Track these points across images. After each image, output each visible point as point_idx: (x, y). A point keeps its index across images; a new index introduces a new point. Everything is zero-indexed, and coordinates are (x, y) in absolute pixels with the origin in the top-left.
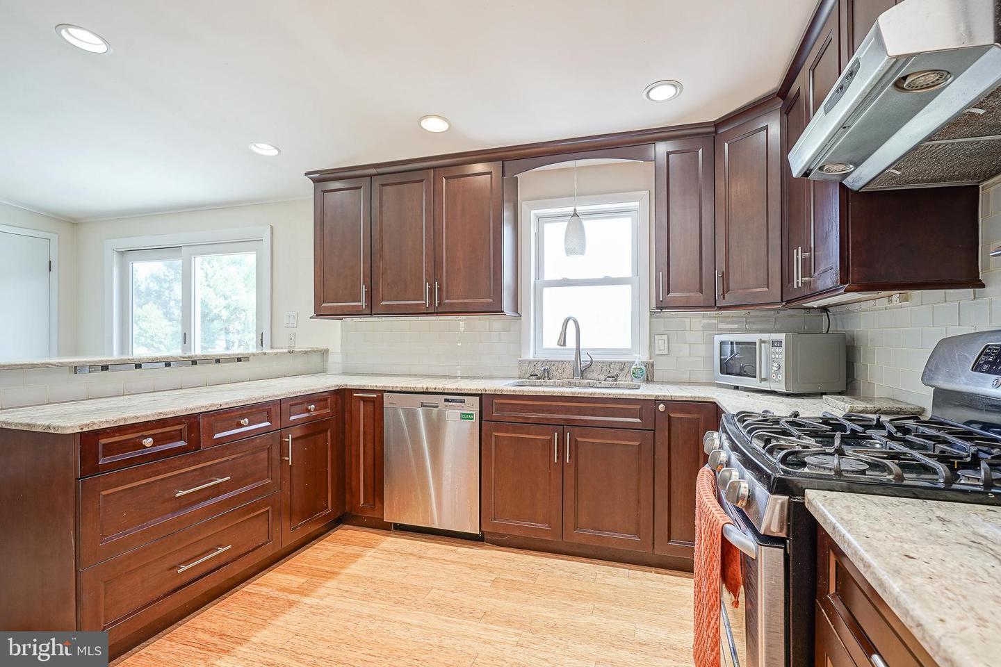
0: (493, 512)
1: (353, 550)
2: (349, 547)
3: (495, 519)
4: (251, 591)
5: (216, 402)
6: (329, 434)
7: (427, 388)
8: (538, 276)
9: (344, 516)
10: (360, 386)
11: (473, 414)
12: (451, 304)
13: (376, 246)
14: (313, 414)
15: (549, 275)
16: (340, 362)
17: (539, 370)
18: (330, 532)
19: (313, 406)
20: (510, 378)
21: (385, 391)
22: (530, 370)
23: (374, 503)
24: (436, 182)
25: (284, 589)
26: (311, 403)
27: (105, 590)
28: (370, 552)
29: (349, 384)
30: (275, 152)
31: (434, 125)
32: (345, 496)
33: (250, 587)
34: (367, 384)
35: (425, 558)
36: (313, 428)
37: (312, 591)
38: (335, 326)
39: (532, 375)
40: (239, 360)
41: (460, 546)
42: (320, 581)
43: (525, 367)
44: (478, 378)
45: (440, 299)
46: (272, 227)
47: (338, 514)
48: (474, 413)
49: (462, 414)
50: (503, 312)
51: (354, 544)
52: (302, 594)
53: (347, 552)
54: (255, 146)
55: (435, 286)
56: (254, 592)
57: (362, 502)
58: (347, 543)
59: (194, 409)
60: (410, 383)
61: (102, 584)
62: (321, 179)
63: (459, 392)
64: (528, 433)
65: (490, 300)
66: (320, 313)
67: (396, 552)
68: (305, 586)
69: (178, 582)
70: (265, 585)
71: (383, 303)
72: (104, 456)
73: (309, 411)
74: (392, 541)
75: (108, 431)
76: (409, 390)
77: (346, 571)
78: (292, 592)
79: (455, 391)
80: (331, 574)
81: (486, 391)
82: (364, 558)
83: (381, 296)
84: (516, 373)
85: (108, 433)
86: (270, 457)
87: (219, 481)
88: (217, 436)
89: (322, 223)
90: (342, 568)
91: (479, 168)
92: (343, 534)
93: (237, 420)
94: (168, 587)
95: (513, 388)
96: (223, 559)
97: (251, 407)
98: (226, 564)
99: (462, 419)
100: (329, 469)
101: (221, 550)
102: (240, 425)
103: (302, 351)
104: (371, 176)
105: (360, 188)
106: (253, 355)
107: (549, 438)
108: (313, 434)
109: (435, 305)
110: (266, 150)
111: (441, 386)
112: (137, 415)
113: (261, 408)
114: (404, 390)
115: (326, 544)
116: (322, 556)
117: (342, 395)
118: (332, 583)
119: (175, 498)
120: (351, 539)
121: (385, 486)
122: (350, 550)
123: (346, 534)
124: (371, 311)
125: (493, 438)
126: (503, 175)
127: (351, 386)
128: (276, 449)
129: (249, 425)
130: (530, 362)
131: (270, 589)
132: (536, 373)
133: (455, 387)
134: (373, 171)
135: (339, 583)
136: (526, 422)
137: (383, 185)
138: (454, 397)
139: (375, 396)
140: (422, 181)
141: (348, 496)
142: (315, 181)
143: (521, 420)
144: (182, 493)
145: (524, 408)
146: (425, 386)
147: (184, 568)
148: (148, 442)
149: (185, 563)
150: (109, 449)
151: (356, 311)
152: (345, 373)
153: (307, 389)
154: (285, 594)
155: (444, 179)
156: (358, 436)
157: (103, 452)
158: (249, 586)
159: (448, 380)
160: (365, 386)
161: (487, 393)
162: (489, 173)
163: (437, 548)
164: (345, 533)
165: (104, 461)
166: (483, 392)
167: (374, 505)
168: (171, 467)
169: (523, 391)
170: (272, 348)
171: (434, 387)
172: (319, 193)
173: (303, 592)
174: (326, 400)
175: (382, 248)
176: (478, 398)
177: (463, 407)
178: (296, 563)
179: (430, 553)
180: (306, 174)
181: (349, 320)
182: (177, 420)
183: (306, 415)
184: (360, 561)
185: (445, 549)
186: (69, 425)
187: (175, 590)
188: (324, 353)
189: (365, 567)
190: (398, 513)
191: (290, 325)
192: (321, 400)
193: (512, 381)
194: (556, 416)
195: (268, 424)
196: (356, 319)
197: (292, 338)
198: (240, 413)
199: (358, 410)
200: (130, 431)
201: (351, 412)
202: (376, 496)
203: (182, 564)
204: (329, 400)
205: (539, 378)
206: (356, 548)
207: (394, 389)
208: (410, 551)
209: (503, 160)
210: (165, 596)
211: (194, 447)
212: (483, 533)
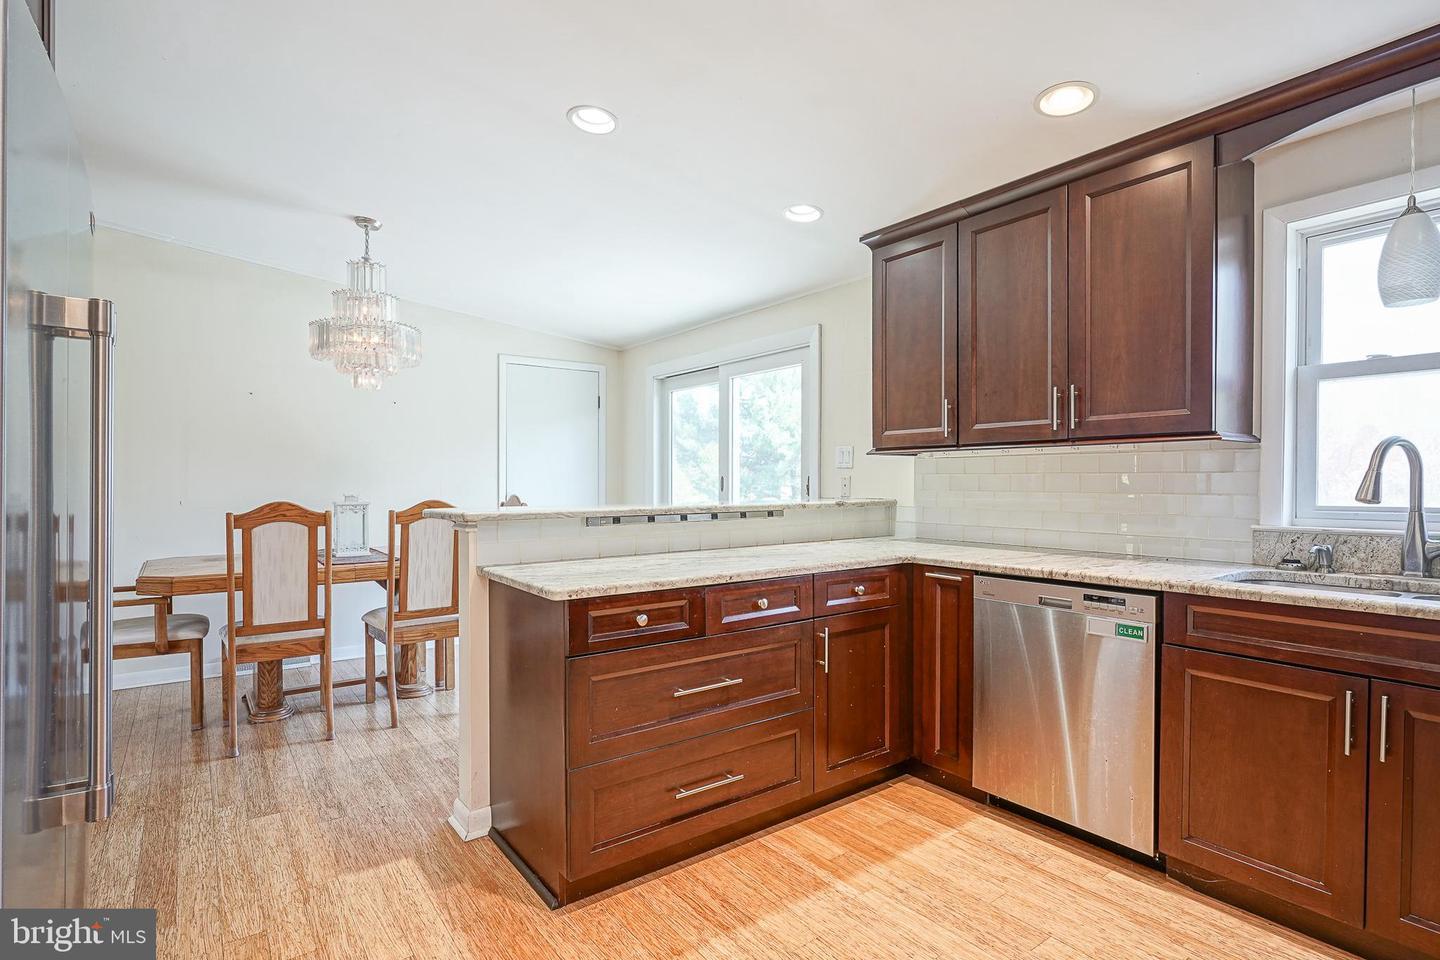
0: (1185, 823)
1: (920, 822)
2: (914, 815)
3: (1190, 837)
4: (769, 845)
5: (724, 573)
6: (887, 631)
7: (1051, 573)
8: (1303, 358)
9: (909, 764)
10: (936, 561)
11: (1142, 629)
12: (1100, 424)
13: (966, 334)
14: (863, 599)
15: (1332, 352)
16: (914, 521)
17: (1308, 550)
18: (889, 783)
19: (862, 587)
20: (1233, 564)
21: (977, 573)
22: (1283, 550)
23: (958, 754)
24: (1073, 206)
25: (811, 857)
26: (859, 582)
27: (596, 799)
28: (948, 834)
29: (918, 556)
30: (816, 215)
31: (1066, 102)
32: (912, 734)
33: (769, 840)
34: (947, 559)
35: (1042, 871)
36: (864, 621)
37: (850, 873)
38: (904, 466)
39: (1285, 561)
40: (770, 514)
41: (1114, 869)
42: (864, 861)
43: (1268, 545)
44: (1159, 559)
45: (1079, 415)
46: (821, 326)
47: (901, 757)
48: (1145, 626)
49: (1120, 625)
50: (1214, 433)
51: (923, 812)
52: (834, 872)
53: (910, 822)
54: (790, 211)
55: (1069, 394)
56: (772, 847)
57: (938, 747)
58: (912, 807)
59: (697, 580)
60: (1021, 560)
61: (592, 793)
62: (882, 242)
63: (1112, 584)
64: (1269, 682)
65: (1185, 412)
66: (881, 447)
67: (990, 845)
68: (842, 861)
69: (678, 811)
70: (788, 842)
71: (978, 427)
72: (594, 633)
73: (855, 594)
74: (985, 824)
75: (598, 601)
76: (1017, 573)
77: (905, 855)
78: (821, 865)
79: (1106, 583)
80: (880, 854)
81: (1171, 587)
82: (934, 841)
83: (974, 416)
84: (1246, 553)
85: (598, 604)
86: (798, 656)
87: (729, 682)
88: (726, 620)
89: (885, 308)
90: (900, 848)
91: (1164, 161)
92: (908, 790)
93: (754, 600)
94: (667, 814)
95: (1235, 586)
96: (734, 792)
97: (771, 582)
98: (738, 799)
99: (1120, 634)
100: (887, 686)
101: (731, 779)
102: (757, 608)
103: (857, 503)
104: (957, 221)
105: (940, 244)
106: (788, 507)
107: (1328, 699)
108: (862, 630)
109: (1069, 425)
110: (805, 214)
111: (1076, 572)
112: (630, 583)
113: (785, 586)
114: (1008, 572)
115: (882, 800)
116: (871, 819)
117: (908, 573)
118: (880, 869)
119: (673, 697)
120: (920, 803)
121: (975, 729)
122: (914, 820)
123: (912, 792)
124: (958, 440)
125: (1188, 681)
126: (1217, 162)
127: (922, 560)
128: (807, 645)
129: (768, 609)
130: (1281, 534)
131: (795, 851)
132: (1296, 556)
133: (1106, 575)
134: (962, 212)
135: (891, 872)
136: (1268, 657)
137: (976, 233)
138: (1103, 593)
139: (960, 579)
140: (1045, 211)
141: (916, 733)
142: (874, 246)
143: (1254, 653)
144: (682, 693)
145: (1263, 629)
146: (1047, 569)
147: (684, 794)
148: (642, 620)
149: (687, 786)
150: (601, 624)
151: (935, 441)
152: (919, 539)
153: (853, 561)
154: (813, 865)
155: (1088, 199)
156: (933, 639)
157: (594, 627)
158: (768, 837)
159: (1096, 560)
160: (943, 561)
161: (1175, 590)
162: (1186, 165)
163: (1067, 860)
164: (910, 789)
165: (594, 638)
166: (1165, 589)
167: (957, 755)
168: (669, 656)
169: (1262, 595)
170: (820, 497)
171: (1064, 571)
172: (881, 263)
173: (838, 870)
174: (882, 579)
175: (975, 337)
176: (1154, 598)
177: (1120, 613)
178: (834, 821)
179: (1051, 865)
180: (861, 240)
181: (925, 455)
182: (677, 593)
183: (852, 600)
184: (929, 845)
185: (1083, 866)
186: (558, 590)
187: (674, 820)
188: (890, 506)
189: (932, 857)
190: (996, 779)
191: (844, 465)
192: (873, 580)
193: (1235, 571)
194: (1348, 654)
195: (795, 609)
196: (938, 454)
197: (847, 484)
198: (757, 590)
199: (934, 599)
200: (622, 604)
201: (922, 600)
202: (960, 743)
203: (683, 787)
204: (887, 581)
205: (1304, 568)
206: (924, 820)
207: (992, 571)
208: (1015, 852)
209: (1216, 133)
210: (663, 824)
211: (697, 630)
212: (1163, 857)
